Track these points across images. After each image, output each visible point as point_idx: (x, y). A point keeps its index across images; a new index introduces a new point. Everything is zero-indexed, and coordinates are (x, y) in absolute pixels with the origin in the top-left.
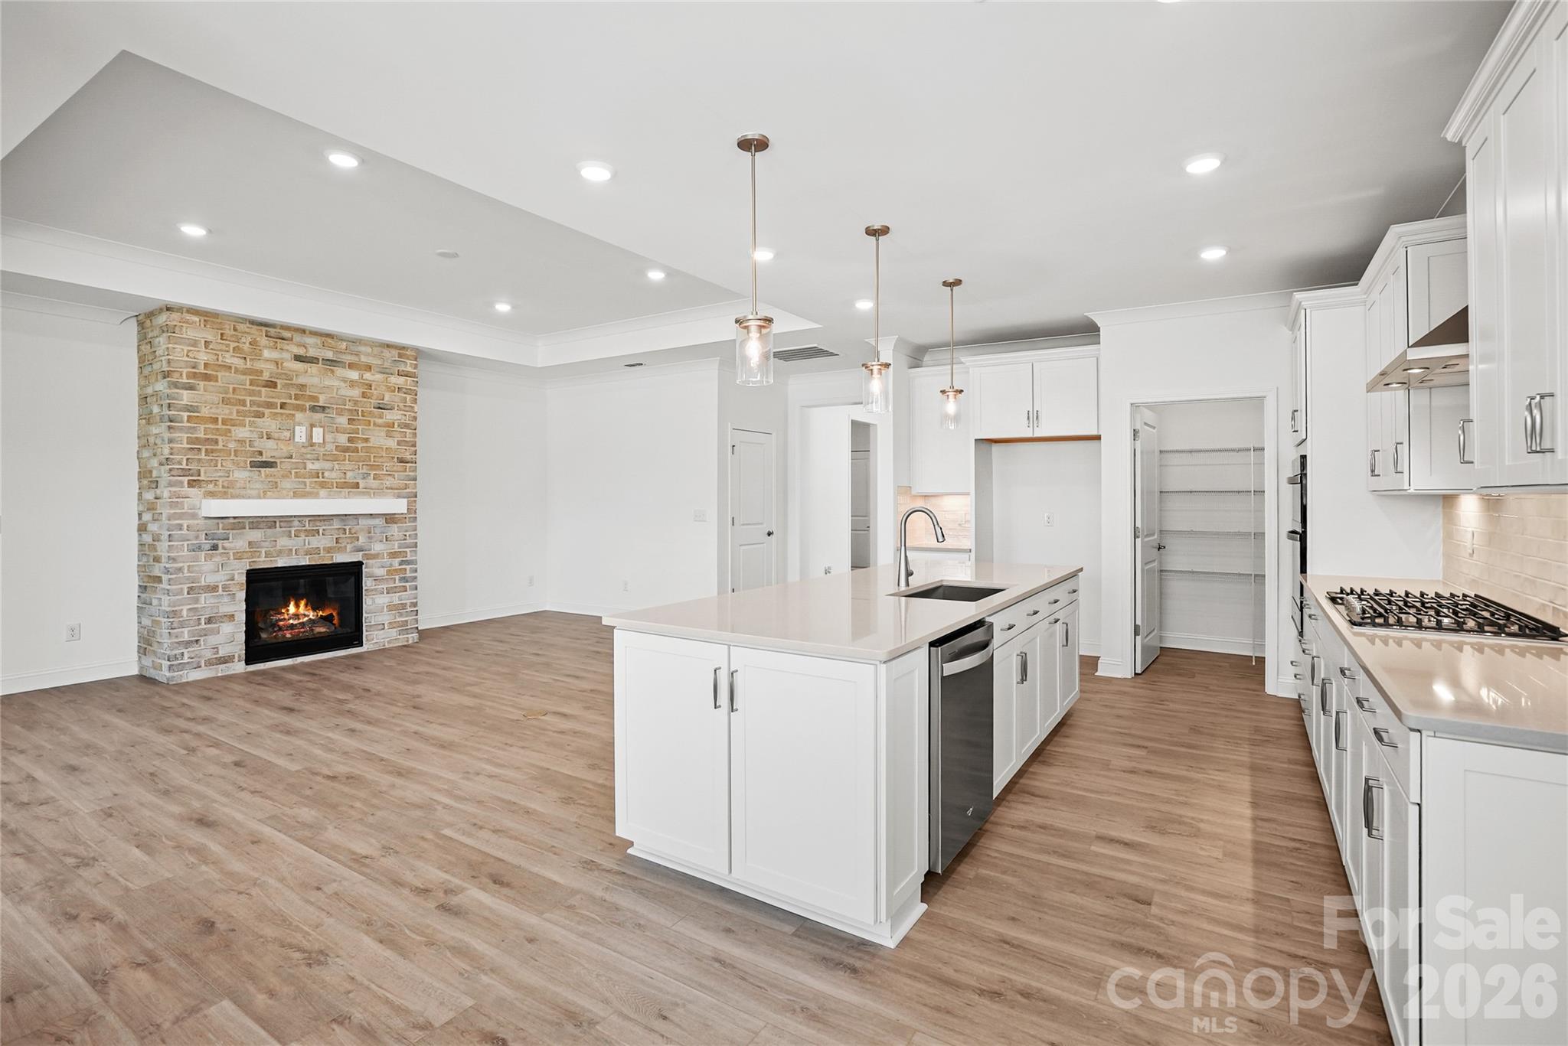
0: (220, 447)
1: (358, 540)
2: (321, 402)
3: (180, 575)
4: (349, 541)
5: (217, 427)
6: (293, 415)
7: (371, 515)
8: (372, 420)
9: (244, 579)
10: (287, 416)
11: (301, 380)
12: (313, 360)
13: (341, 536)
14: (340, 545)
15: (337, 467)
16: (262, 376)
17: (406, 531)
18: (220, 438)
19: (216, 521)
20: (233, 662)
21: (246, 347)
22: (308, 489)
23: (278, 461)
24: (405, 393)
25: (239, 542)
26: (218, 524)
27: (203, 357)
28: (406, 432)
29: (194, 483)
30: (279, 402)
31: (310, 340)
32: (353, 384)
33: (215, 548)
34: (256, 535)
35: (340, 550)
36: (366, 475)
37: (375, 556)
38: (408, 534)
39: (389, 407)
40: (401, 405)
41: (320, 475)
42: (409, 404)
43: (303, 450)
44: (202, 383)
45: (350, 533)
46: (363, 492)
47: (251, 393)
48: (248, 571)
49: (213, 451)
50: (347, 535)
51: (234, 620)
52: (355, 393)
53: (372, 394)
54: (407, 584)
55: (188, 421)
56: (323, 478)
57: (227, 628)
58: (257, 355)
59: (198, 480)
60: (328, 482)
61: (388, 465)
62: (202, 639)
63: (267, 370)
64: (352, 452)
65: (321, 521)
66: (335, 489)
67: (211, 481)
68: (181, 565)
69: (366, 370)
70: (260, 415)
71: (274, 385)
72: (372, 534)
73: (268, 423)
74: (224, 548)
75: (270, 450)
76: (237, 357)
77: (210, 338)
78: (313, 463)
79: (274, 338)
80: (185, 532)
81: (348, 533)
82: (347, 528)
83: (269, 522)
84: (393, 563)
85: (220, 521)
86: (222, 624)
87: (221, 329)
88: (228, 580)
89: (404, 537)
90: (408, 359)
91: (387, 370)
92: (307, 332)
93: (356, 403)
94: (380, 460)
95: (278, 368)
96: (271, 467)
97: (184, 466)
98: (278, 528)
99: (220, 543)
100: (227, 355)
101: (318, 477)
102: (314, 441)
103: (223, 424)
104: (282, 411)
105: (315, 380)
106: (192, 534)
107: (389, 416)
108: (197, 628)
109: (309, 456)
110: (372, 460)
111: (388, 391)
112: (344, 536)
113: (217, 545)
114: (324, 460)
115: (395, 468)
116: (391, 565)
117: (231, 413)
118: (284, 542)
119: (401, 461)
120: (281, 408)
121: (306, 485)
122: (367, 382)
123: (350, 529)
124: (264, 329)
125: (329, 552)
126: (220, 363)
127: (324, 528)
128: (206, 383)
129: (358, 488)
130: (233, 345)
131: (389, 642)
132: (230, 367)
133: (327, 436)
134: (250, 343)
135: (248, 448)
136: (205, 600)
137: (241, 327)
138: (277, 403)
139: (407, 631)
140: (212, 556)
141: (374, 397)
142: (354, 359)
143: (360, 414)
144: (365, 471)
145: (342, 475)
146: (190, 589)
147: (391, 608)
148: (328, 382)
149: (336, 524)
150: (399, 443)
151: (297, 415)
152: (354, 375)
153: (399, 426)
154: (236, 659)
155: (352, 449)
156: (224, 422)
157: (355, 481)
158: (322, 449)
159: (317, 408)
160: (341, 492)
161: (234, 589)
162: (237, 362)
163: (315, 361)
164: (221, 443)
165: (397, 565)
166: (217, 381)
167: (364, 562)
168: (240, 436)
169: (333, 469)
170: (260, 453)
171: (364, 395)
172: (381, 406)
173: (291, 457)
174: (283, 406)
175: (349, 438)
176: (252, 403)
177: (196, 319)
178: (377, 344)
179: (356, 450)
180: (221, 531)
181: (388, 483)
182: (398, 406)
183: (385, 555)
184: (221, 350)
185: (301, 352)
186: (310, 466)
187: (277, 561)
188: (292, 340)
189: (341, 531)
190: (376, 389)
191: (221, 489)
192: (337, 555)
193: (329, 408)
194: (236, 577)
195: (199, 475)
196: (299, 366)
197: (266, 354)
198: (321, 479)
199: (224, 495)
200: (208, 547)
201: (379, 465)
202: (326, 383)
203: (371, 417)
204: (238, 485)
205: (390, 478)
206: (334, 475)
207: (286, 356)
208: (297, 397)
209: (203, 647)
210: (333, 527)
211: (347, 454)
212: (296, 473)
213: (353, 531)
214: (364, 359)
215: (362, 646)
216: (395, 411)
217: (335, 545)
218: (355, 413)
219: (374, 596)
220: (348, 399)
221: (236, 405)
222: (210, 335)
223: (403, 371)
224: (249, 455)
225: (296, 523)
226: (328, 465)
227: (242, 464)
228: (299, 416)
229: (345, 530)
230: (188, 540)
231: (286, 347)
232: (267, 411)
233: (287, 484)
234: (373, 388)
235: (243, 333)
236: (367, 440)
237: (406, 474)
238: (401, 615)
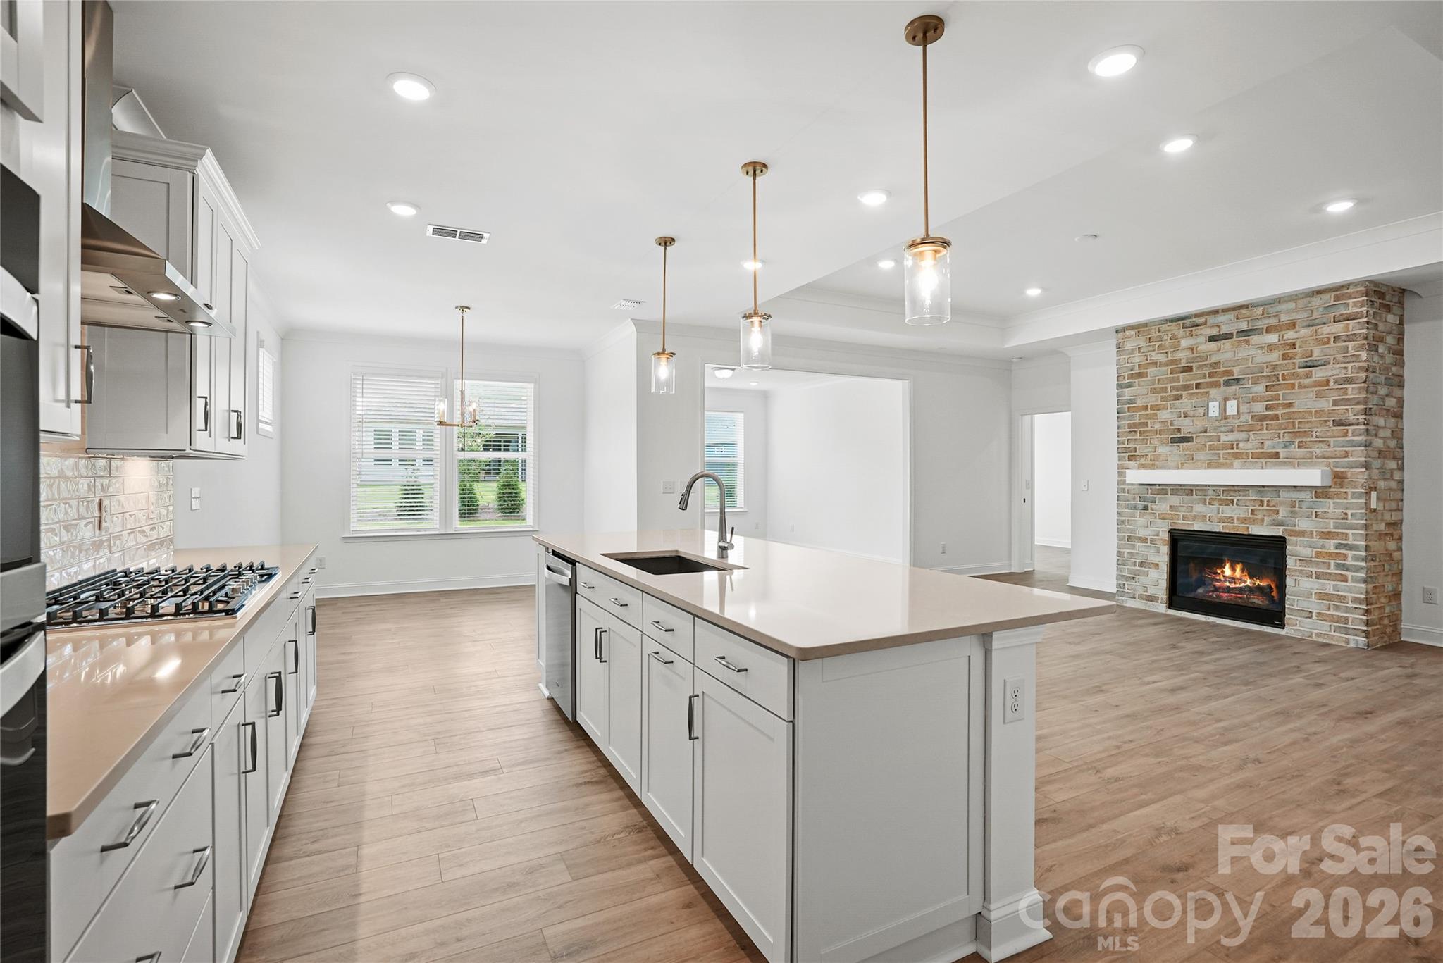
0: (1149, 428)
1: (1278, 514)
2: (1235, 374)
3: (1123, 526)
4: (1265, 513)
5: (1148, 412)
6: (1208, 392)
7: (1295, 487)
8: (1297, 383)
9: (1166, 536)
10: (1202, 395)
11: (1214, 359)
12: (1228, 336)
13: (1257, 507)
14: (1255, 517)
15: (1252, 437)
16: (1180, 364)
17: (1347, 509)
18: (1149, 421)
19: (1147, 487)
20: (1157, 602)
21: (1167, 343)
22: (1222, 460)
23: (1194, 436)
24: (1345, 341)
25: (1162, 506)
26: (1148, 489)
27: (1137, 359)
28: (1347, 389)
29: (1132, 458)
30: (1194, 382)
31: (1221, 318)
32: (1271, 348)
33: (1146, 508)
34: (1175, 500)
35: (1254, 521)
36: (1288, 444)
37: (1301, 533)
38: (1350, 512)
39: (1319, 363)
40: (1339, 357)
41: (1235, 446)
42: (1351, 352)
43: (1217, 424)
44: (1136, 381)
45: (1268, 505)
46: (1285, 462)
47: (1171, 380)
48: (1171, 530)
49: (1144, 432)
50: (1265, 507)
51: (1158, 569)
52: (1274, 357)
53: (1296, 354)
54: (1349, 574)
55: (1129, 412)
56: (1237, 449)
57: (1153, 573)
58: (1176, 345)
59: (1134, 455)
60: (1243, 453)
61: (1319, 430)
62: (1137, 577)
63: (1183, 356)
64: (1270, 421)
65: (1235, 491)
66: (1251, 460)
67: (1143, 456)
68: (1124, 518)
69: (1289, 329)
70: (1179, 398)
71: (1189, 369)
72: (1297, 509)
73: (1186, 403)
74: (1152, 509)
75: (1187, 427)
76: (1161, 353)
77: (1142, 344)
78: (1226, 435)
79: (1189, 327)
80: (1126, 494)
81: (1265, 504)
82: (1265, 500)
83: (1189, 490)
84: (1327, 545)
85: (1149, 487)
86: (1150, 569)
87: (1149, 335)
88: (1154, 535)
89: (1343, 516)
90: (1350, 298)
91: (1317, 321)
92: (1220, 311)
93: (1274, 367)
94: (1307, 425)
95: (1193, 353)
96: (1188, 442)
97: (1126, 446)
98: (1194, 496)
99: (1150, 504)
100: (1153, 354)
101: (1233, 449)
102: (1228, 414)
103: (1151, 410)
104: (1198, 391)
105: (1229, 355)
106: (1131, 496)
107: (1319, 374)
108: (1133, 568)
109: (1223, 429)
110: (1297, 426)
111: (1319, 345)
112: (1260, 508)
113: (1147, 506)
114: (1238, 431)
115: (1329, 434)
116: (1323, 546)
117: (1157, 400)
118: (1199, 509)
119: (1339, 423)
120: (1196, 388)
121: (1219, 457)
122: (1289, 342)
123: (1268, 501)
124: (1181, 322)
125: (1243, 523)
126: (1149, 361)
127: (1240, 498)
128: (1139, 380)
129: (1279, 458)
130: (1157, 344)
131: (1318, 635)
132: (1156, 363)
133: (1241, 407)
134: (1171, 339)
135: (1170, 427)
136: (1139, 548)
137: (1164, 327)
138: (1193, 385)
139: (1347, 631)
140: (1144, 514)
141: (1299, 355)
142: (1273, 321)
143: (1280, 378)
144: (1287, 439)
145: (1260, 445)
146: (1129, 537)
147: (1321, 596)
148: (1245, 352)
149: (1252, 496)
150: (1335, 403)
151: (1211, 392)
152: (1273, 338)
153: (1336, 382)
154: (1160, 601)
155: (1270, 417)
156: (1152, 408)
157: (1274, 450)
158: (1237, 421)
159: (1230, 381)
160: (1256, 462)
161: (1159, 543)
162: (1161, 358)
163: (1228, 337)
164: (1149, 425)
165: (1332, 547)
166: (1147, 376)
167: (1287, 538)
168: (1164, 417)
169: (1248, 440)
170: (1179, 430)
171: (1284, 357)
172: (1308, 364)
173: (1206, 431)
174: (1198, 386)
175: (1267, 405)
176: (1173, 388)
177: (1133, 332)
178: (1303, 296)
179: (1276, 417)
180: (1149, 495)
181: (1318, 451)
182: (1334, 359)
183: (1315, 534)
184: (1149, 351)
185: (1215, 332)
186: (1224, 438)
187: (1193, 524)
188: (1206, 324)
189: (1257, 503)
190: (1300, 347)
191: (1149, 462)
192: (1253, 526)
193: (1243, 379)
194: (1161, 534)
195: (1135, 452)
196: (1214, 345)
197: (1184, 343)
198: (1235, 450)
199: (1152, 466)
200: (1141, 507)
201: (1305, 431)
202: (1240, 355)
203: (1296, 379)
204: (1161, 458)
205: (1321, 445)
206: (1249, 445)
207: (1201, 339)
208: (1211, 375)
209: (1137, 584)
210: (1249, 498)
211: (1265, 423)
212: (1210, 445)
213: (1272, 504)
214: (1284, 318)
215: (1284, 628)
216: (1331, 366)
217: (1250, 516)
218: (1274, 379)
219: (1299, 578)
220: (1265, 365)
221: (1160, 393)
222: (1141, 342)
223: (1342, 315)
224: (1170, 433)
225: (1211, 492)
226: (1244, 435)
227: (1164, 441)
228: (1213, 392)
229: (1262, 501)
230: (1128, 501)
231: (1199, 332)
232: (1184, 393)
233: (1201, 456)
234: (1297, 347)
235: (1165, 332)
236: (1290, 405)
237: (1347, 439)
238: (1337, 608)
